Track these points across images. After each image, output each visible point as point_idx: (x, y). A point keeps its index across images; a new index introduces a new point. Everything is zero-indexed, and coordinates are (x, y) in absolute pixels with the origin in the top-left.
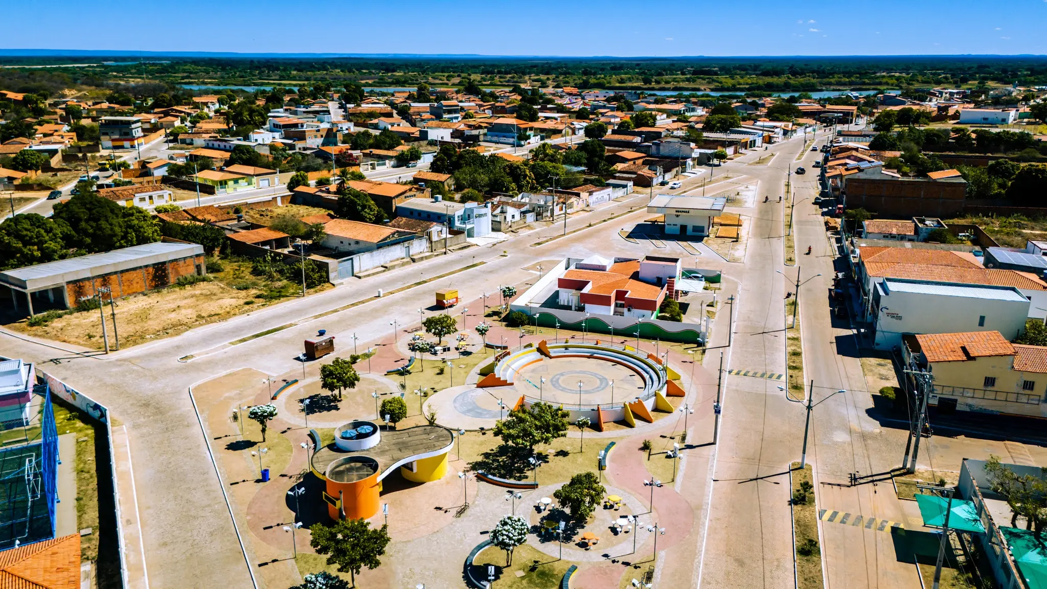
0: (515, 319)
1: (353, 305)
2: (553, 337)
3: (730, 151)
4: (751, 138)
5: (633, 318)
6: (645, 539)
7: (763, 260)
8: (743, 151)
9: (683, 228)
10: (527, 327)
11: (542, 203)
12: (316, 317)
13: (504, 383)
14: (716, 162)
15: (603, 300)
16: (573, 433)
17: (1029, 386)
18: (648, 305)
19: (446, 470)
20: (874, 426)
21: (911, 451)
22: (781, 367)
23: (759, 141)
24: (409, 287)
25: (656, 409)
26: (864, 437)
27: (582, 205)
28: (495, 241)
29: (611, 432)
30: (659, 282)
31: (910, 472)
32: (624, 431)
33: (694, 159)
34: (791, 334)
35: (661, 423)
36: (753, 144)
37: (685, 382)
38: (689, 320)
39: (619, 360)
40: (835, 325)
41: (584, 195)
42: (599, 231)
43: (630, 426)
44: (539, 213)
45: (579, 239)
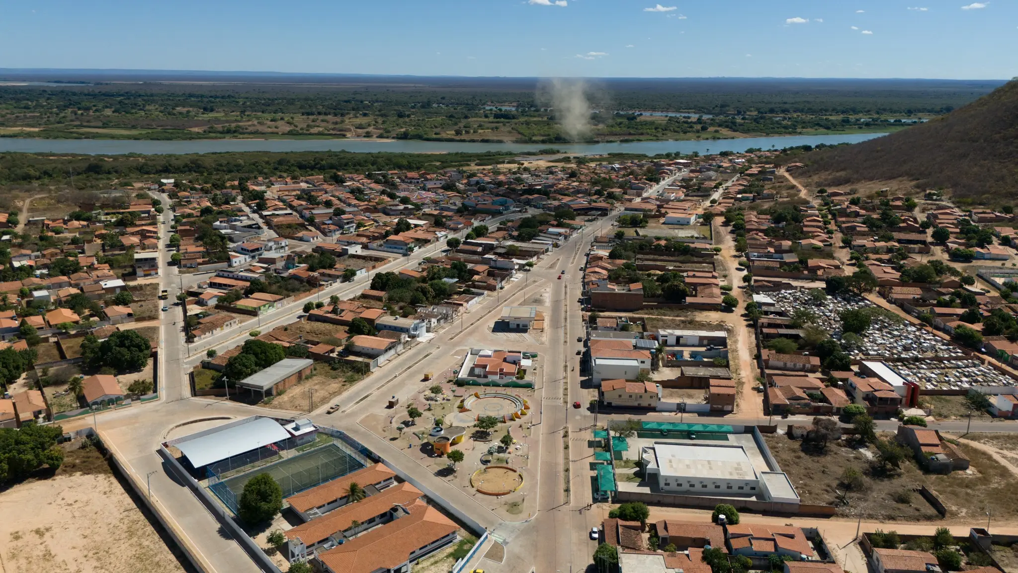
0: (460, 383)
1: (388, 382)
2: (480, 390)
3: (534, 259)
4: (546, 247)
5: (507, 380)
6: (526, 450)
7: (554, 341)
8: (542, 256)
9: (518, 325)
10: (466, 386)
11: (445, 312)
12: (378, 389)
13: (468, 410)
14: (527, 268)
15: (495, 373)
16: (499, 425)
17: (631, 396)
18: (512, 374)
19: (463, 439)
20: (589, 413)
21: (596, 419)
22: (561, 395)
23: (550, 248)
24: (406, 370)
25: (522, 414)
26: (585, 417)
27: (464, 309)
28: (429, 338)
29: (509, 423)
30: (515, 363)
31: (596, 426)
32: (513, 422)
33: (516, 270)
34: (565, 381)
35: (524, 418)
36: (547, 250)
37: (529, 404)
38: (528, 378)
39: (506, 397)
40: (581, 375)
41: (465, 304)
42: (477, 328)
43: (515, 420)
44: (445, 317)
45: (470, 334)
